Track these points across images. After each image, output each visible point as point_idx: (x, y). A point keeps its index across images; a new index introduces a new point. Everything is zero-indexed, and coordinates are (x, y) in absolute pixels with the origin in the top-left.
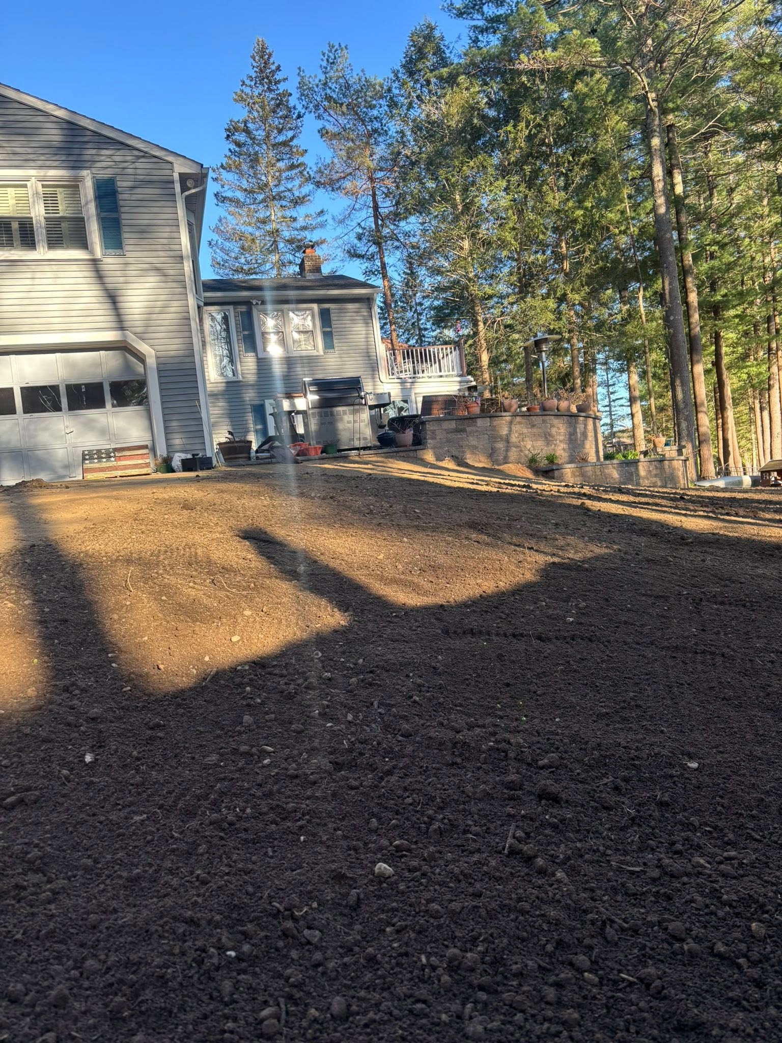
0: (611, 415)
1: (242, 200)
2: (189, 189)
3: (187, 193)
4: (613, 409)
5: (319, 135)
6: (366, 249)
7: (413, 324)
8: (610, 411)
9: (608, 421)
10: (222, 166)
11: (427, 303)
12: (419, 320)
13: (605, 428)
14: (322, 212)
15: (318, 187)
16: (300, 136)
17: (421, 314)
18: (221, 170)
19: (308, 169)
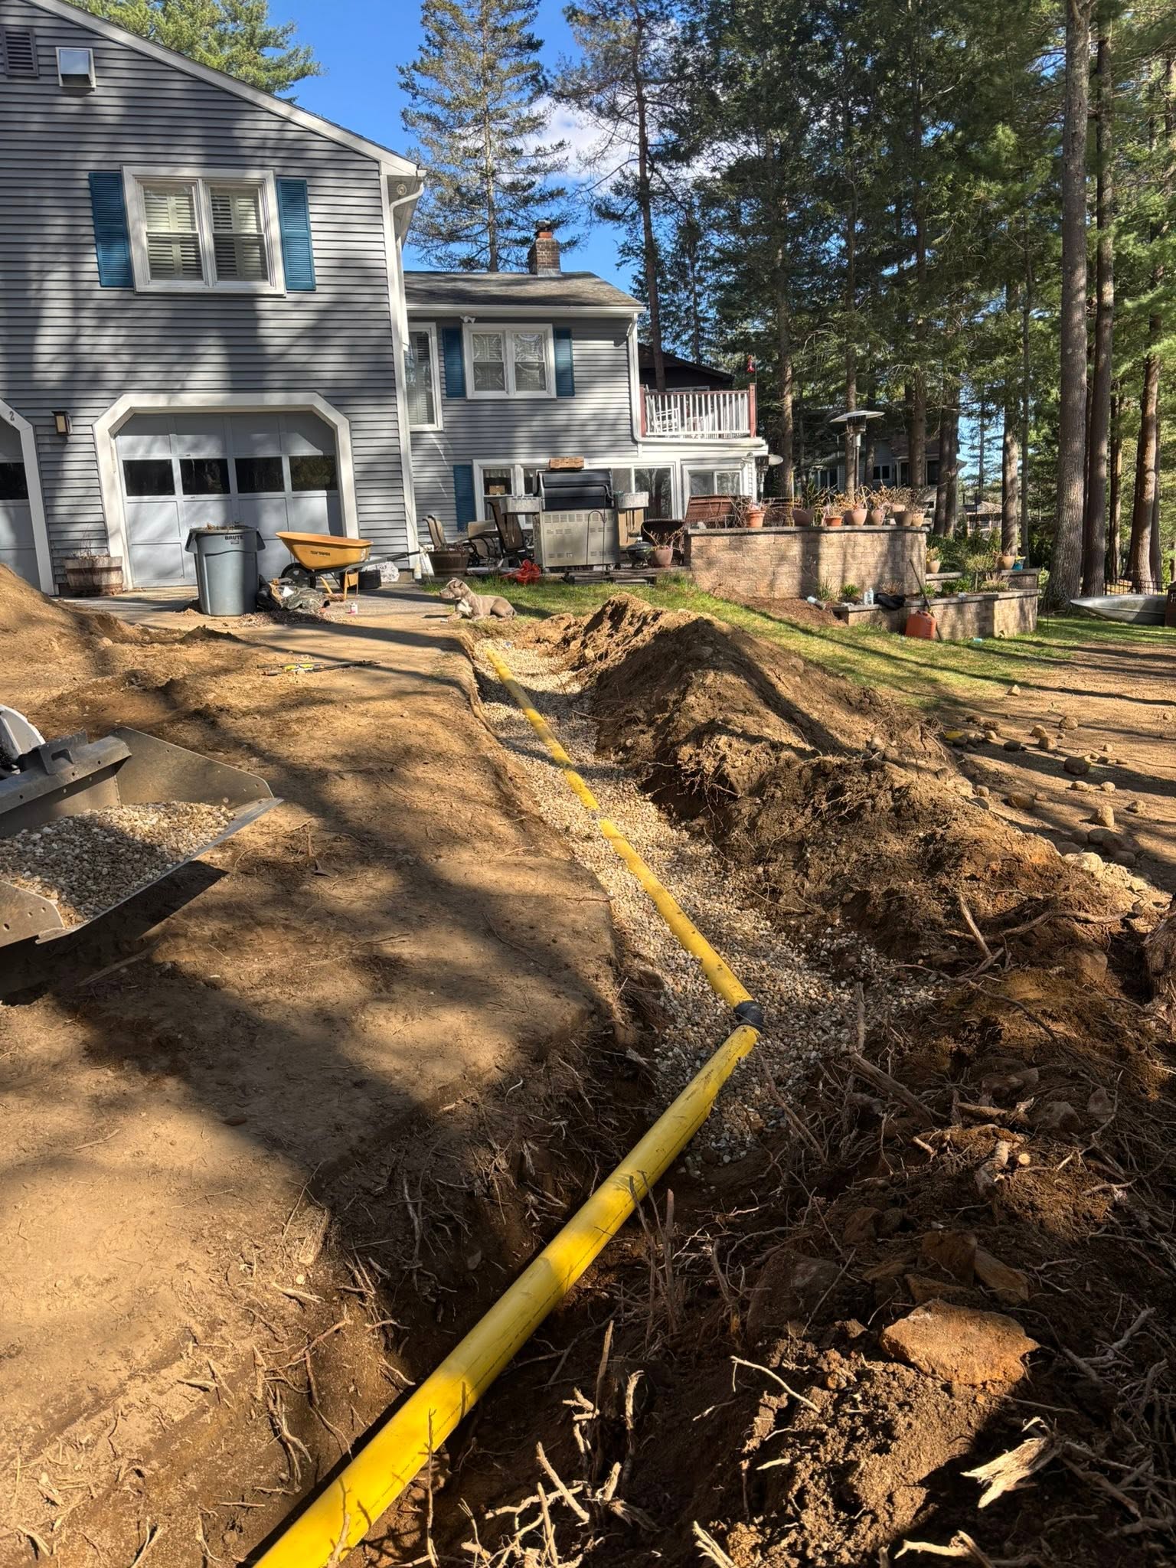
0: (981, 462)
1: (442, 119)
2: (400, 197)
3: (396, 203)
4: (986, 453)
5: (564, 18)
6: (624, 206)
7: (688, 309)
8: (981, 457)
9: (976, 471)
10: (414, 66)
11: (711, 278)
12: (697, 304)
13: (970, 482)
14: (561, 144)
15: (558, 100)
16: (536, 20)
17: (700, 295)
18: (413, 72)
19: (544, 73)
